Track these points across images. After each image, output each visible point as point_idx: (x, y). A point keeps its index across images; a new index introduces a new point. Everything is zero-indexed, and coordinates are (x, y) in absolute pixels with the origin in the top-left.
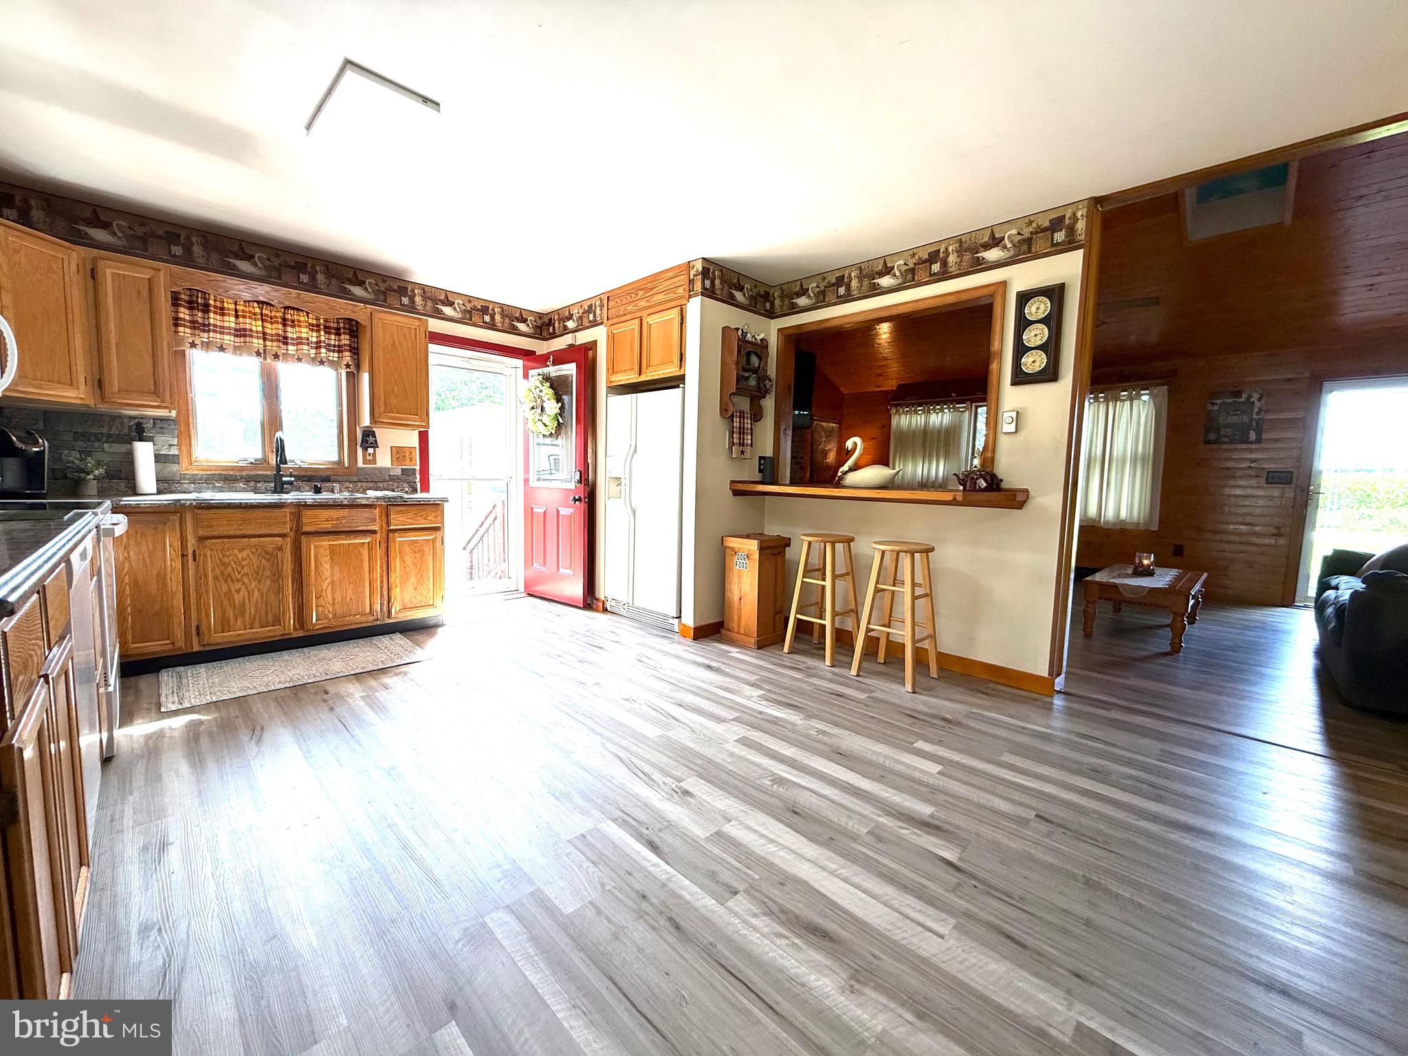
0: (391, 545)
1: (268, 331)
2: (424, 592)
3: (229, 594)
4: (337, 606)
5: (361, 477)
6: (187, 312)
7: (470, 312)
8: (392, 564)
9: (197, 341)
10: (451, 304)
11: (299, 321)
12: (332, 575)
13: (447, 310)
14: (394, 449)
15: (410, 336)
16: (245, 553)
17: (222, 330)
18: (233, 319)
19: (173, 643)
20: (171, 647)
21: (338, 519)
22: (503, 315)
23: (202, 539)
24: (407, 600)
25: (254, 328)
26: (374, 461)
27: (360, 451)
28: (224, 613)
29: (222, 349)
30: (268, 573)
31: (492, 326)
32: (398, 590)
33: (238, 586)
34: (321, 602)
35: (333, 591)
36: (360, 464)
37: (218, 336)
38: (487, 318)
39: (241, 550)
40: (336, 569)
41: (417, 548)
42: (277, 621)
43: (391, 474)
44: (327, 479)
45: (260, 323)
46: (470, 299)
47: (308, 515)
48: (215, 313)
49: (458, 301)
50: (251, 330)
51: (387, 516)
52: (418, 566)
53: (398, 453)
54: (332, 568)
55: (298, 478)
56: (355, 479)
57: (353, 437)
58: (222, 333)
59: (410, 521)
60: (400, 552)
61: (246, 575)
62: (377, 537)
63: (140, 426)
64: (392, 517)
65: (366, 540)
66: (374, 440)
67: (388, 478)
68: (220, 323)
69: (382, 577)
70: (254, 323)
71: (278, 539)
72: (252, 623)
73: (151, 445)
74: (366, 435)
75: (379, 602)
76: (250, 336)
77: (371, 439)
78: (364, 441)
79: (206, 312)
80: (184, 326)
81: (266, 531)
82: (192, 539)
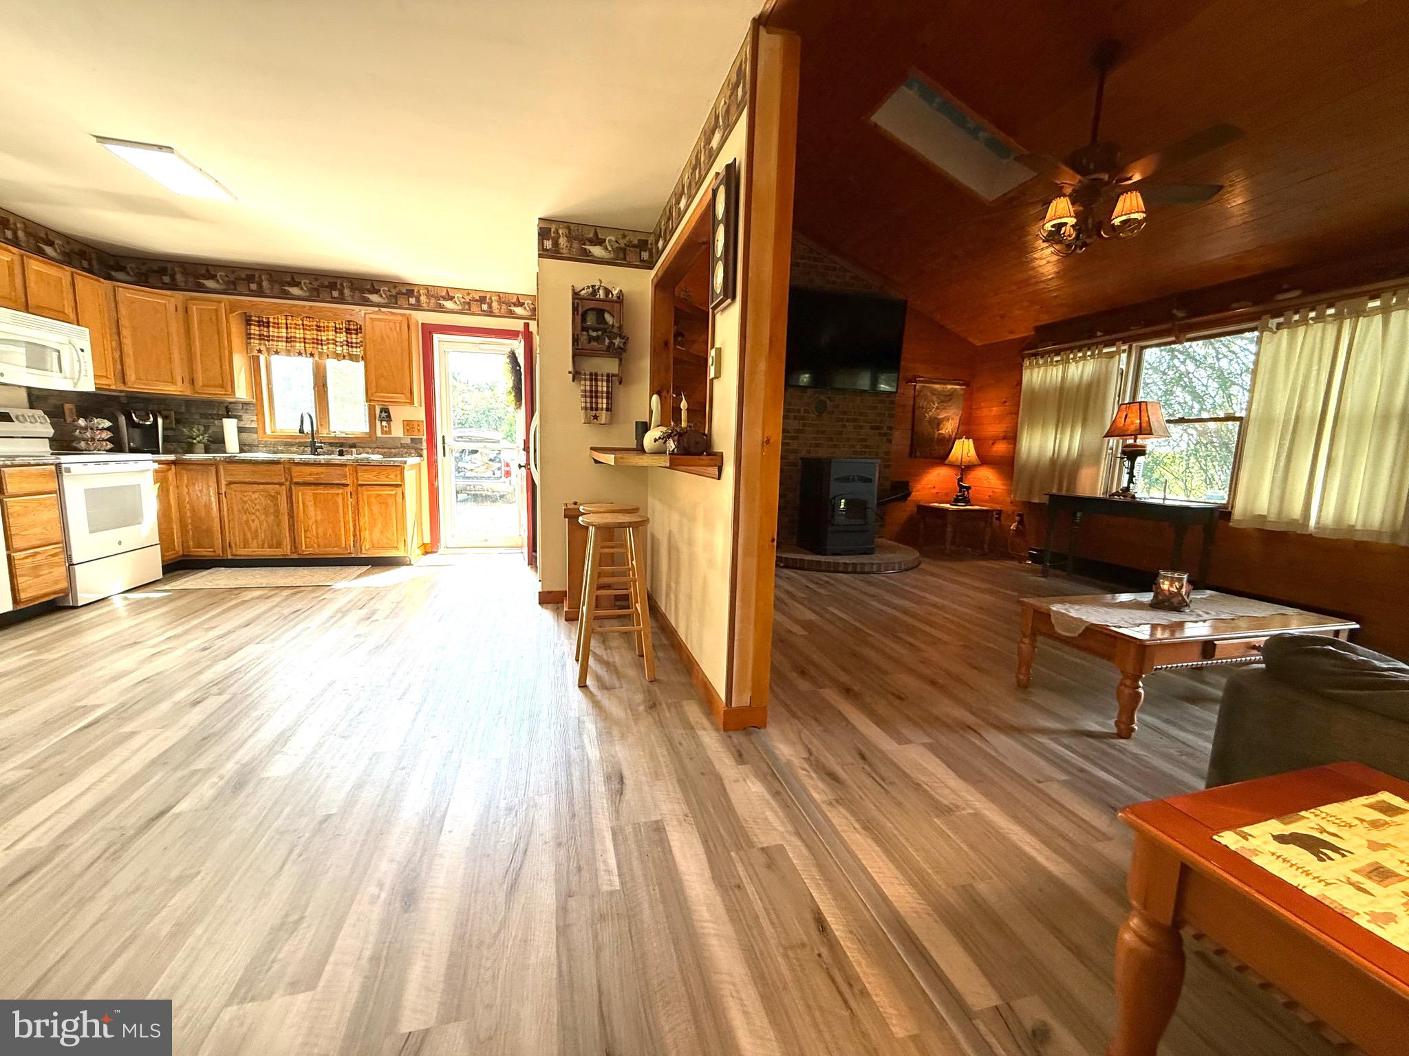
0: (360, 496)
1: (308, 337)
2: (389, 535)
3: (247, 521)
4: (320, 539)
5: (379, 445)
6: (257, 328)
7: (469, 304)
8: (361, 512)
9: (263, 348)
10: (451, 298)
11: (328, 327)
12: (316, 515)
13: (449, 305)
14: (405, 423)
15: (395, 329)
16: (256, 495)
17: (279, 339)
18: (284, 330)
19: (214, 551)
20: (213, 554)
21: (317, 474)
22: (500, 302)
23: (230, 484)
24: (375, 541)
25: (298, 336)
26: (389, 432)
27: (378, 423)
28: (245, 535)
29: (277, 353)
30: (272, 510)
31: (490, 313)
32: (367, 532)
33: (253, 517)
34: (309, 535)
35: (317, 528)
36: (379, 434)
37: (275, 343)
38: (485, 307)
39: (254, 492)
40: (319, 513)
41: (383, 502)
42: (279, 545)
43: (402, 441)
44: (353, 446)
45: (302, 331)
46: (468, 292)
47: (296, 471)
48: (273, 327)
49: (458, 295)
50: (295, 337)
51: (357, 473)
52: (383, 514)
53: (409, 425)
54: (315, 510)
55: (331, 444)
56: (374, 445)
57: (372, 413)
58: (278, 341)
59: (375, 478)
60: (368, 503)
61: (258, 510)
62: (349, 489)
63: (227, 407)
64: (360, 474)
65: (340, 491)
66: (387, 416)
67: (400, 446)
68: (276, 334)
69: (354, 521)
70: (298, 331)
71: (277, 486)
72: (263, 544)
73: (235, 421)
74: (381, 412)
75: (352, 540)
76: (295, 341)
77: (384, 415)
78: (380, 416)
79: (268, 327)
80: (254, 338)
81: (269, 480)
82: (223, 483)
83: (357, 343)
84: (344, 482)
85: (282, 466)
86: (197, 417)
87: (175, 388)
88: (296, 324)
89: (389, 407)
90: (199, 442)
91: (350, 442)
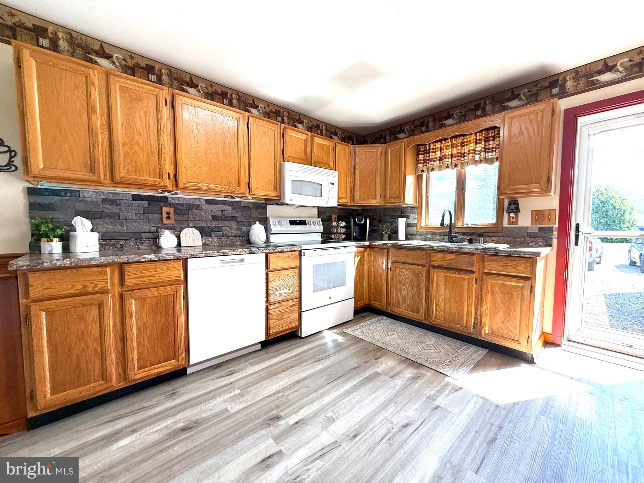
0: (484, 283)
1: (454, 153)
2: (511, 328)
3: (400, 290)
4: (446, 314)
5: (505, 234)
7: (639, 64)
8: (484, 298)
9: (425, 168)
11: (470, 141)
12: (445, 294)
14: (534, 213)
16: (407, 272)
17: (435, 160)
18: (439, 152)
19: (382, 306)
21: (450, 260)
23: (393, 262)
24: (495, 328)
25: (447, 154)
26: (516, 222)
27: (506, 215)
28: (399, 299)
29: (433, 170)
30: (415, 284)
32: (488, 317)
33: (404, 287)
34: (438, 309)
35: (445, 305)
36: (505, 224)
37: (433, 163)
39: (406, 269)
40: (447, 292)
41: (507, 292)
42: (418, 311)
43: (529, 231)
44: (481, 235)
47: (434, 255)
48: (433, 152)
51: (483, 262)
52: (507, 305)
53: (538, 215)
54: (445, 290)
56: (500, 234)
57: (501, 205)
59: (501, 268)
60: (491, 291)
61: (407, 283)
62: (475, 276)
63: (401, 211)
64: (486, 263)
65: (467, 277)
66: (514, 207)
67: (526, 235)
68: (433, 157)
69: (477, 305)
70: (448, 151)
71: (420, 267)
72: (408, 308)
73: (404, 219)
74: (510, 204)
75: (473, 322)
76: (445, 158)
77: (513, 207)
78: (508, 208)
79: (429, 153)
80: (420, 163)
81: (415, 262)
82: (390, 261)
83: (493, 148)
84: (471, 269)
85: (424, 252)
86: (388, 218)
87: (375, 202)
88: (447, 146)
89: (519, 200)
90: (386, 233)
91: (479, 232)
